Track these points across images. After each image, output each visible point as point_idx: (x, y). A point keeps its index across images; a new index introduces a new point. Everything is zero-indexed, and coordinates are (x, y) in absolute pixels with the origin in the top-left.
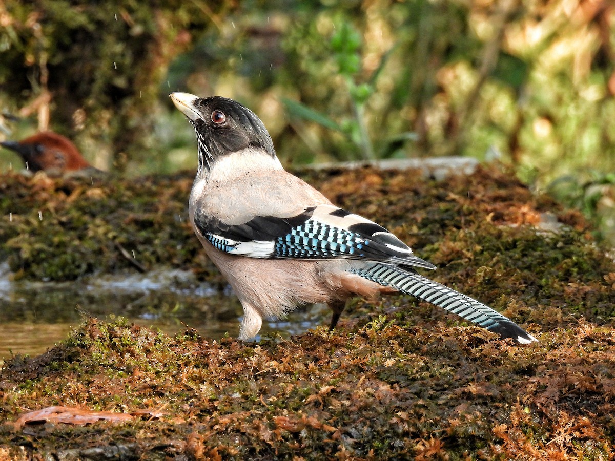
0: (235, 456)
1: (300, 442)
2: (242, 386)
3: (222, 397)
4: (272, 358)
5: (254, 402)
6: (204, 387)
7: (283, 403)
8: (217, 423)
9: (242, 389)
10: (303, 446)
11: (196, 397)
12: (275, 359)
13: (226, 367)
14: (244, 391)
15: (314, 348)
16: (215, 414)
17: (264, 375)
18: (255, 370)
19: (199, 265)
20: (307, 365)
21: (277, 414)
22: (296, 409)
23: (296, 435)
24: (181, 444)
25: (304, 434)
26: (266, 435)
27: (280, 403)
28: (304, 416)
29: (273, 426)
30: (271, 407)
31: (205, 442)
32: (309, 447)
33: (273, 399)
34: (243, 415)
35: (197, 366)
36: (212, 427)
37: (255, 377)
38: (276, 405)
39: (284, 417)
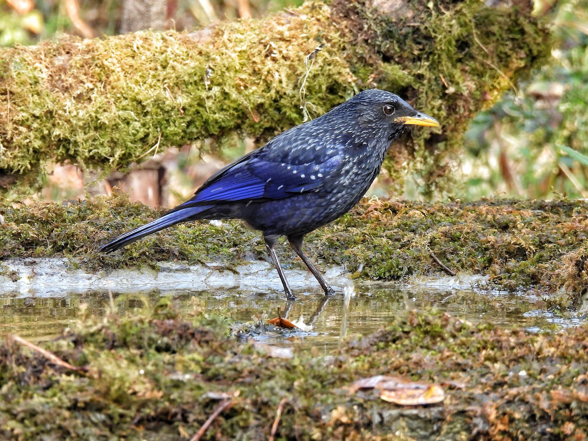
0: (519, 420)
1: (571, 411)
2: (527, 367)
3: (511, 374)
4: (551, 346)
5: (536, 379)
6: (497, 366)
7: (559, 380)
8: (507, 394)
9: (527, 368)
10: (573, 414)
11: (491, 373)
12: (553, 346)
13: (515, 351)
14: (529, 370)
15: (584, 339)
16: (505, 387)
17: (544, 359)
18: (538, 354)
19: (494, 272)
20: (577, 352)
21: (554, 389)
22: (569, 385)
23: (568, 406)
24: (479, 410)
25: (574, 405)
26: (544, 405)
27: (556, 380)
28: (575, 391)
29: (550, 398)
30: (549, 383)
31: (497, 408)
32: (577, 415)
33: (551, 377)
34: (526, 388)
35: (492, 349)
36: (502, 397)
37: (537, 359)
38: (553, 382)
39: (560, 392)
